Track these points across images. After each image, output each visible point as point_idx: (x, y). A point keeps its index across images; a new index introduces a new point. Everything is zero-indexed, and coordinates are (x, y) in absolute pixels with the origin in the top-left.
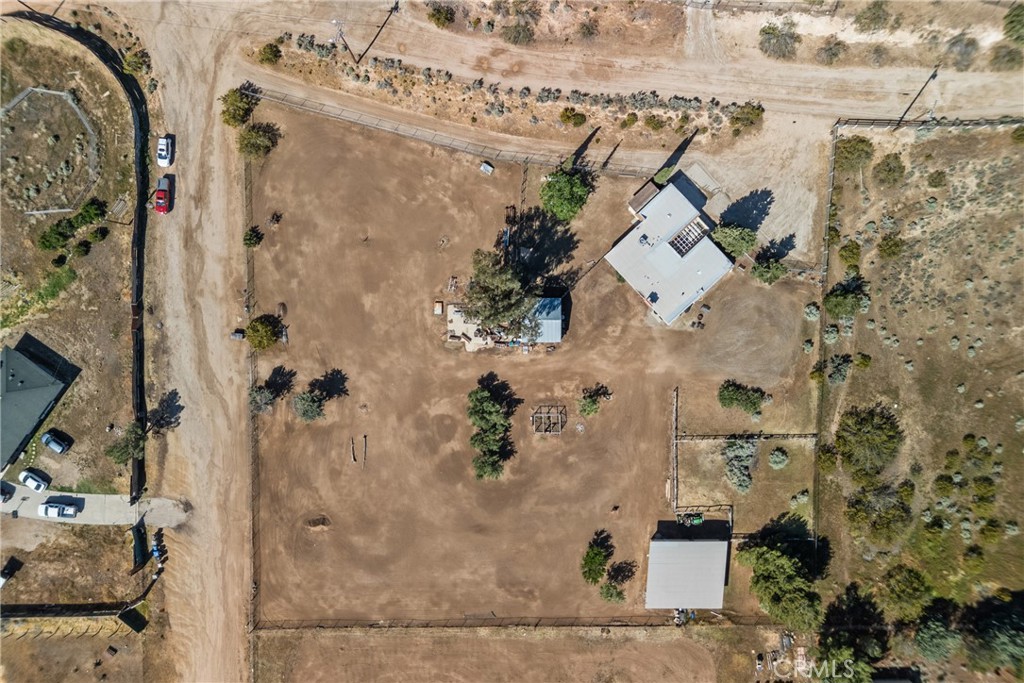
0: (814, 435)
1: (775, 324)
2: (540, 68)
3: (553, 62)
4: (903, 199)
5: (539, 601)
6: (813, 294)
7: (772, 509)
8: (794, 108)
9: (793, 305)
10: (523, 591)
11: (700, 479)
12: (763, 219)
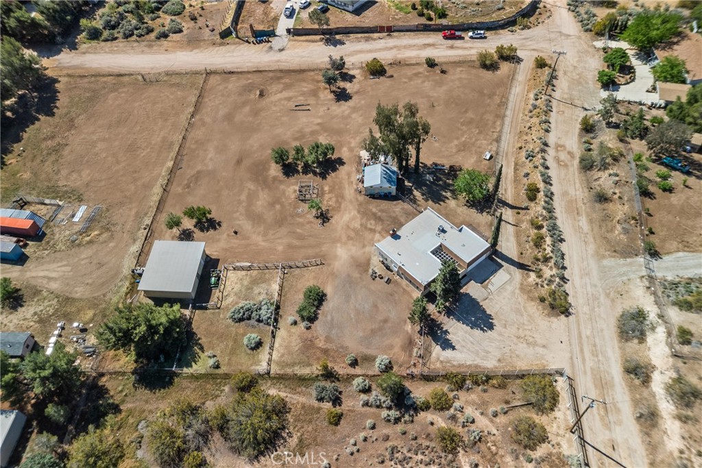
0: (268, 373)
1: (373, 332)
2: (566, 176)
3: (572, 182)
4: (501, 452)
5: (181, 191)
6: (401, 366)
7: (209, 339)
8: (575, 341)
9: (391, 347)
10: (191, 183)
11: (247, 286)
12: (468, 325)
